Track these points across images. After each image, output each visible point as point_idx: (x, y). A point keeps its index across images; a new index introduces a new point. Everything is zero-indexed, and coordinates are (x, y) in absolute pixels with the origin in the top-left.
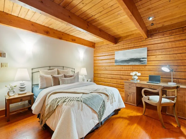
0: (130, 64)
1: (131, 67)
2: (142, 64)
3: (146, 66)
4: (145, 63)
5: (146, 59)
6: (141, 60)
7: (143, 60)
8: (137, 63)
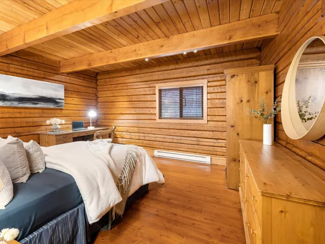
0: (38, 106)
1: (41, 111)
2: (59, 106)
3: (62, 109)
4: (61, 106)
5: (63, 101)
6: (57, 100)
7: (60, 101)
8: (51, 106)
